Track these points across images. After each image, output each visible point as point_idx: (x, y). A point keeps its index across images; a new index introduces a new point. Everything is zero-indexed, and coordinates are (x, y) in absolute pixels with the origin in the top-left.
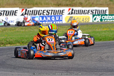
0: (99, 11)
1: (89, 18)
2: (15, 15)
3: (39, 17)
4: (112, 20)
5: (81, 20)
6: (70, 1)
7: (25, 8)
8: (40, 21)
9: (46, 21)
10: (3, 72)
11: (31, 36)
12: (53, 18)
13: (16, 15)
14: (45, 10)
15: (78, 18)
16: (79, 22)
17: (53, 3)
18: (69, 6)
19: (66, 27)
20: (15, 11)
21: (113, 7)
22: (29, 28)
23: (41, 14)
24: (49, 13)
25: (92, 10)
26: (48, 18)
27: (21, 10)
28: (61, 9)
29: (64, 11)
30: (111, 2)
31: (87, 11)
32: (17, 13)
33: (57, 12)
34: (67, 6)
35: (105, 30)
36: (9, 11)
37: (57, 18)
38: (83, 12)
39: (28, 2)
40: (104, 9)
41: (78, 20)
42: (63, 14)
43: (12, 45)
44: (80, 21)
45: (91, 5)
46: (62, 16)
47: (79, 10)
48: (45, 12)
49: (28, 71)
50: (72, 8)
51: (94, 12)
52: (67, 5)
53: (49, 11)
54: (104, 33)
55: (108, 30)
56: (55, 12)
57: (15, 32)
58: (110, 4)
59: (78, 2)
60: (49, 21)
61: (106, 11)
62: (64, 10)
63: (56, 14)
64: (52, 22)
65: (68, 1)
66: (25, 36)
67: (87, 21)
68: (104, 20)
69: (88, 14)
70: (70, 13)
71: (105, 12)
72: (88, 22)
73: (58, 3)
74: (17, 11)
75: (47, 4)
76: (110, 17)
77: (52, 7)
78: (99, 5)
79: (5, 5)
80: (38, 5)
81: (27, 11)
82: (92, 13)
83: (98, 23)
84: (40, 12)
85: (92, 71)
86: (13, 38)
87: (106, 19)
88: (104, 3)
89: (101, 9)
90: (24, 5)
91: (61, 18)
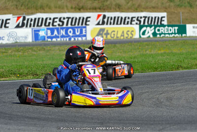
1: (133, 31)
2: (5, 27)
3: (46, 29)
4: (173, 35)
5: (119, 35)
6: (100, 1)
7: (23, 14)
8: (48, 37)
9: (58, 37)
11: (34, 62)
12: (70, 32)
13: (8, 27)
14: (57, 18)
15: (114, 31)
16: (115, 38)
17: (69, 5)
18: (99, 10)
20: (7, 20)
21: (174, 13)
22: (30, 49)
23: (49, 25)
24: (63, 23)
25: (138, 17)
26: (62, 31)
27: (16, 18)
28: (85, 15)
29: (89, 19)
30: (172, 4)
32: (8, 23)
34: (94, 11)
35: (162, 51)
37: (78, 32)
38: (123, 21)
39: (27, 5)
40: (160, 15)
41: (114, 35)
42: (88, 25)
43: (3, 79)
44: (117, 37)
45: (137, 9)
46: (85, 27)
48: (56, 22)
49: (35, 124)
50: (103, 14)
51: (142, 20)
52: (94, 9)
53: (64, 18)
54: (160, 57)
55: (168, 51)
57: (7, 56)
58: (169, 7)
59: (114, 3)
60: (63, 36)
61: (163, 19)
62: (90, 17)
63: (75, 24)
64: (68, 39)
65: (96, 2)
66: (24, 63)
67: (130, 35)
68: (160, 34)
69: (131, 24)
70: (101, 23)
71: (161, 21)
72: (131, 37)
73: (78, 5)
74: (9, 19)
75: (59, 7)
76: (170, 30)
77: (69, 12)
78: (150, 8)
80: (43, 9)
81: (26, 19)
82: (138, 22)
83: (149, 39)
86: (4, 67)
87: (162, 33)
88: (160, 4)
89: (153, 15)
90: (20, 9)
91: (84, 31)
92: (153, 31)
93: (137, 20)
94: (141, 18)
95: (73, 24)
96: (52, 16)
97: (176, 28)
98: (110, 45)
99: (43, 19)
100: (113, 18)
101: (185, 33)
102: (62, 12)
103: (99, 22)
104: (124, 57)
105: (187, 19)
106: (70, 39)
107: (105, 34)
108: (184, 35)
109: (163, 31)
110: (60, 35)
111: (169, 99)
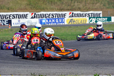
0: (94, 14)
1: (86, 20)
2: (26, 18)
4: (105, 22)
5: (80, 22)
6: (71, 6)
7: (34, 12)
8: (47, 23)
9: (51, 23)
10: (17, 64)
12: (57, 21)
14: (51, 14)
15: (77, 20)
16: (78, 23)
17: (56, 8)
18: (70, 10)
19: (68, 28)
20: (26, 15)
21: (106, 11)
23: (47, 17)
24: (54, 16)
25: (88, 14)
26: (53, 20)
27: (31, 14)
28: (64, 13)
29: (65, 15)
30: (104, 7)
31: (85, 14)
33: (60, 15)
36: (21, 15)
37: (60, 20)
38: (81, 15)
39: (36, 8)
40: (99, 12)
45: (88, 10)
46: (64, 18)
47: (78, 14)
48: (50, 16)
49: (38, 64)
50: (72, 12)
51: (90, 15)
52: (68, 10)
53: (54, 14)
56: (59, 15)
58: (103, 9)
59: (77, 7)
60: (53, 23)
61: (100, 14)
63: (59, 17)
64: (56, 24)
65: (69, 6)
67: (85, 22)
69: (85, 17)
70: (71, 16)
71: (99, 15)
73: (60, 8)
74: (28, 14)
75: (52, 9)
76: (104, 19)
77: (56, 11)
78: (94, 9)
79: (18, 10)
80: (44, 10)
81: (36, 15)
82: (88, 16)
83: (94, 24)
84: (47, 15)
85: (89, 63)
88: (99, 7)
89: (96, 12)
90: (33, 10)
91: (63, 20)
92: (95, 20)
93: (88, 15)
94: (90, 14)
95: (58, 17)
96: (49, 13)
97: (106, 18)
98: (75, 27)
99: (44, 14)
100: (77, 14)
101: (111, 21)
102: (53, 11)
103: (70, 16)
104: (81, 32)
105: (112, 14)
106: (57, 24)
107: (73, 21)
108: (110, 22)
109: (100, 20)
110: (52, 22)
111: (102, 52)
